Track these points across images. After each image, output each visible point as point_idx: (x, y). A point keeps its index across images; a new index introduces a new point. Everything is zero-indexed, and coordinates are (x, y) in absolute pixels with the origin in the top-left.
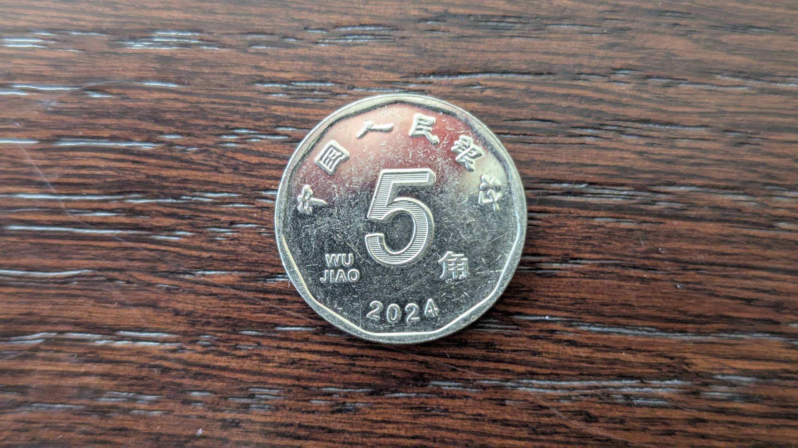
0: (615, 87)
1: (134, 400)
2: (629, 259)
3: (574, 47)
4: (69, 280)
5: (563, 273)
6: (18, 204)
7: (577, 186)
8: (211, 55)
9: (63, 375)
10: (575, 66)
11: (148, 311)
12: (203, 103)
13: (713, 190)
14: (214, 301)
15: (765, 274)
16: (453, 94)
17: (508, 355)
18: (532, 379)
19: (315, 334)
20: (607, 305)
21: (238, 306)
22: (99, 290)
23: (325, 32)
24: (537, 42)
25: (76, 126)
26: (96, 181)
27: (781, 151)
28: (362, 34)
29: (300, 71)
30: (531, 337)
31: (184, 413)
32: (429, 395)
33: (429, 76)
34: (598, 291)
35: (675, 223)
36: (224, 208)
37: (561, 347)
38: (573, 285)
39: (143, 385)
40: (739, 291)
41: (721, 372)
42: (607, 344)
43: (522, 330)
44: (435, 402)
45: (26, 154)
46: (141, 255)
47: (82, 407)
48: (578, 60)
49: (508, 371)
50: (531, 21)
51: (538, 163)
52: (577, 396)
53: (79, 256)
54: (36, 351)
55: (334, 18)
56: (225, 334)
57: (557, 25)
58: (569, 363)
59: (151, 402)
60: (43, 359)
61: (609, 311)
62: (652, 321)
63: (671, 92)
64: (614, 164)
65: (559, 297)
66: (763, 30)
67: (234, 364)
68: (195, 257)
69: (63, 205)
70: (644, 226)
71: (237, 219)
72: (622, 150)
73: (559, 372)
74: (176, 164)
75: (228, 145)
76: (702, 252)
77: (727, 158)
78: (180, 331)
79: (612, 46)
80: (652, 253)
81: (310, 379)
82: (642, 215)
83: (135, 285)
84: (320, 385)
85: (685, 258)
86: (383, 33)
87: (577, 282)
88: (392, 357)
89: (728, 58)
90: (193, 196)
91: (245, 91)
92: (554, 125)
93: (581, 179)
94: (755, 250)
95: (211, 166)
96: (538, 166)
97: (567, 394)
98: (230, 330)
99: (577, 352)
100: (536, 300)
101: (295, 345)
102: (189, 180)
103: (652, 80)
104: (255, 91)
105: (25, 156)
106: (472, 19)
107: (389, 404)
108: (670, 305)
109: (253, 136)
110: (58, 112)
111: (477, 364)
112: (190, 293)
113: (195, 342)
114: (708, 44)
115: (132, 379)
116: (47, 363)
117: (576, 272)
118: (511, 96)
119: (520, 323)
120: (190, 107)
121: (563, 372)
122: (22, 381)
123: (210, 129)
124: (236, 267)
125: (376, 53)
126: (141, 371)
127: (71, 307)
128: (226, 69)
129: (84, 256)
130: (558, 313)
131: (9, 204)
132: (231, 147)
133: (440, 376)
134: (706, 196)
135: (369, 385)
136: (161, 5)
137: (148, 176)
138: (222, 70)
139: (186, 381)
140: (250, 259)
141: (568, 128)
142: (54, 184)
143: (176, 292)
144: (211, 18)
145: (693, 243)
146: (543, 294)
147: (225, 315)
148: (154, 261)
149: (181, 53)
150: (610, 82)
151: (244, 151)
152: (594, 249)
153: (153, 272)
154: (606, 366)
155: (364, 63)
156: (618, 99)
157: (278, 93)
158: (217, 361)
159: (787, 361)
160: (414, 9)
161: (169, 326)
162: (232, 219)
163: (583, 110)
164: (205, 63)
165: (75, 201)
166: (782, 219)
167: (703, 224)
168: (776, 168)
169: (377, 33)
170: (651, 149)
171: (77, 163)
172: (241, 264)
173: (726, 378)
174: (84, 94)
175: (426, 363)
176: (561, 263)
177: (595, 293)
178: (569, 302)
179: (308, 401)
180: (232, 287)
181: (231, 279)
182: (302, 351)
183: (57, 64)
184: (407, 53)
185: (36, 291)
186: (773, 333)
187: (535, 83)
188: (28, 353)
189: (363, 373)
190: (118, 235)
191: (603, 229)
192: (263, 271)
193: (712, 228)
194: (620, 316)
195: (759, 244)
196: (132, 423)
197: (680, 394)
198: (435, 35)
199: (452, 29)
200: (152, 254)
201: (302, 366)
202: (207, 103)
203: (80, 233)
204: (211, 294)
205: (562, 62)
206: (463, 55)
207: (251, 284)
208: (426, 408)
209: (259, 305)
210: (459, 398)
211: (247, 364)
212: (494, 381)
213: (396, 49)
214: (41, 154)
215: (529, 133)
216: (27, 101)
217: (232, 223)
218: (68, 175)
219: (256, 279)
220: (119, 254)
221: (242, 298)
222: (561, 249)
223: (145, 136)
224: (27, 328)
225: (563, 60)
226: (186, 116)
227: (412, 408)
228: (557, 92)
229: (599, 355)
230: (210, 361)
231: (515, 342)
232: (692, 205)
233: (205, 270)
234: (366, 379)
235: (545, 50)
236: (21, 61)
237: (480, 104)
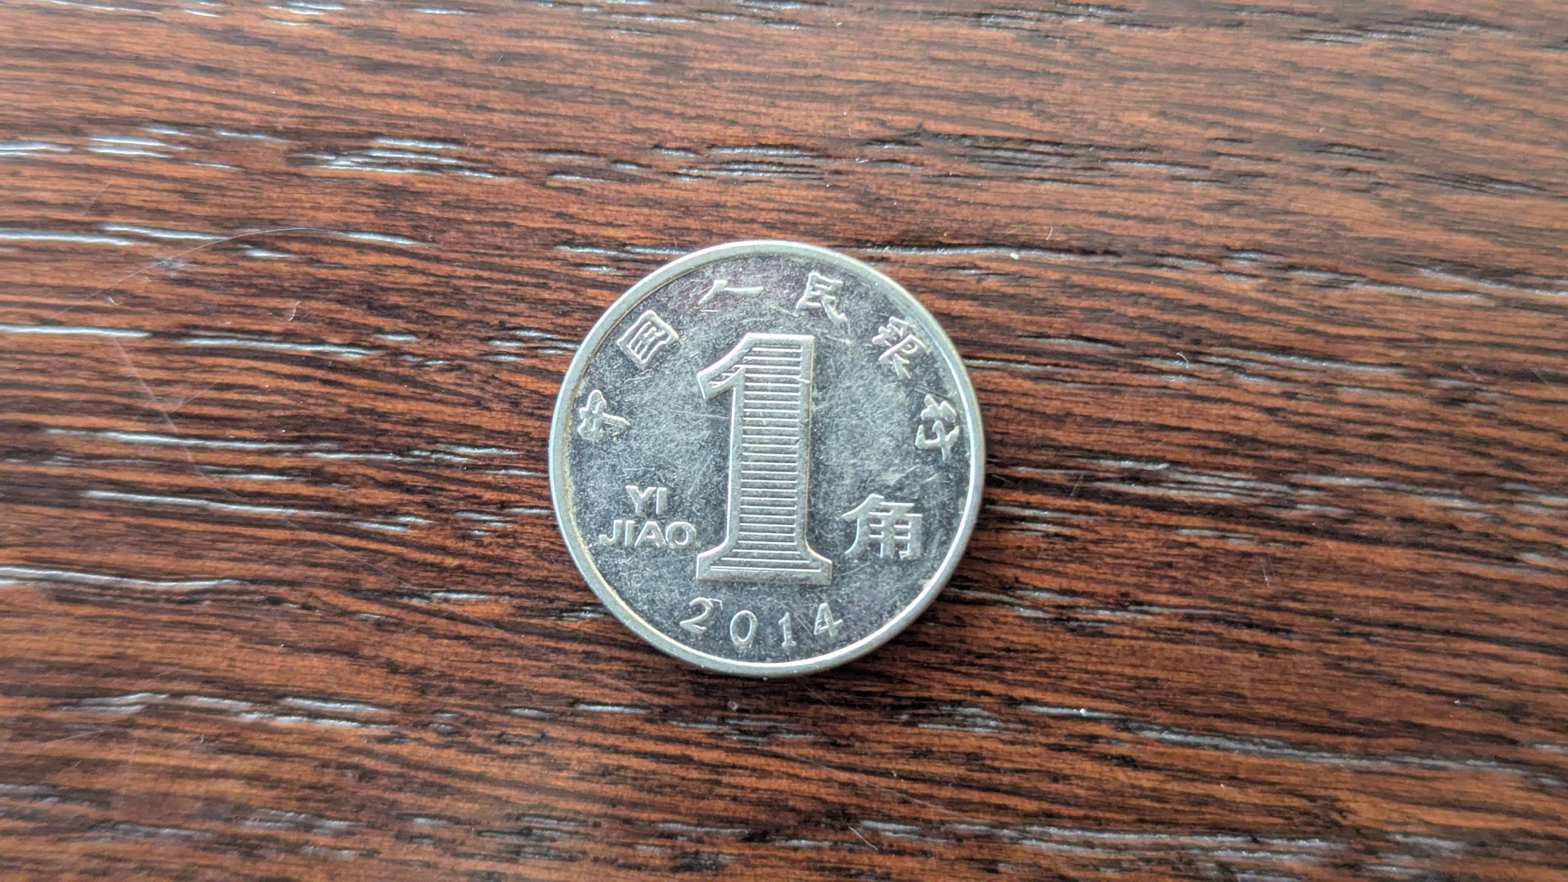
0: (1230, 283)
1: (308, 828)
2: (1240, 609)
3: (1155, 205)
4: (197, 597)
5: (1116, 630)
6: (107, 450)
7: (1150, 467)
8: (478, 188)
9: (178, 774)
10: (1156, 241)
11: (340, 663)
12: (460, 278)
13: (1404, 487)
14: (463, 650)
15: (1493, 648)
16: (927, 284)
17: (1006, 779)
18: (1050, 825)
19: (650, 721)
20: (1196, 694)
21: (507, 660)
22: (251, 619)
23: (692, 155)
24: (1087, 193)
25: (220, 310)
26: (254, 414)
27: (1536, 418)
28: (761, 162)
29: (645, 227)
30: (1051, 747)
31: (400, 856)
32: (856, 847)
33: (882, 246)
34: (1181, 666)
35: (1331, 544)
36: (488, 476)
37: (1106, 769)
38: (1133, 653)
39: (326, 801)
40: (1442, 679)
41: (1404, 828)
42: (1192, 767)
43: (1035, 732)
44: (866, 860)
45: (125, 355)
46: (331, 557)
47: (209, 835)
48: (1162, 231)
49: (1005, 808)
50: (1078, 152)
51: (1079, 419)
52: (1132, 862)
53: (216, 554)
54: (130, 727)
55: (710, 131)
56: (481, 713)
57: (1128, 160)
58: (1119, 799)
59: (338, 834)
60: (141, 741)
61: (1199, 703)
62: (1278, 727)
63: (1335, 297)
64: (1220, 428)
65: (1108, 673)
66: (1514, 188)
67: (494, 769)
68: (432, 565)
69: (189, 456)
70: (1273, 549)
71: (514, 497)
72: (1239, 403)
73: (1100, 814)
74: (404, 389)
75: (503, 358)
76: (1377, 602)
77: (1432, 427)
78: (398, 703)
79: (1226, 206)
80: (1283, 598)
81: (634, 805)
82: (1268, 526)
83: (318, 613)
84: (655, 816)
85: (1345, 611)
86: (799, 161)
87: (1142, 647)
88: (791, 771)
89: (1445, 237)
90: (433, 452)
91: (538, 259)
92: (1112, 349)
93: (1159, 454)
94: (1477, 603)
95: (469, 396)
96: (1080, 425)
97: (1112, 857)
98: (490, 705)
99: (1138, 779)
100: (1064, 678)
101: (611, 740)
102: (427, 421)
103: (1300, 273)
104: (556, 259)
105: (123, 359)
106: (968, 142)
107: (781, 859)
108: (1313, 699)
109: (549, 343)
110: (187, 282)
111: (947, 792)
112: (419, 632)
113: (425, 726)
114: (1410, 209)
115: (303, 787)
116: (149, 749)
117: (1141, 629)
118: (1033, 292)
119: (1030, 719)
120: (435, 284)
121: (1108, 815)
122: (100, 782)
123: (470, 326)
124: (507, 588)
125: (786, 199)
126: (323, 774)
127: (196, 648)
128: (504, 214)
129: (224, 554)
130: (1106, 705)
131: (88, 449)
132: (508, 363)
133: (879, 812)
134: (1390, 498)
135: (744, 822)
136: (388, 89)
137: (351, 410)
138: (498, 217)
139: (406, 799)
140: (536, 575)
141: (1138, 357)
142: (175, 416)
143: (393, 628)
144: (480, 118)
145: (1362, 584)
146: (1077, 666)
147: (482, 677)
148: (356, 572)
149: (421, 181)
150: (1219, 272)
151: (532, 371)
152: (1177, 587)
153: (353, 590)
154: (1187, 809)
155: (763, 216)
156: (1235, 305)
157: (600, 266)
158: (464, 763)
159: (1528, 814)
160: (860, 119)
161: (377, 693)
162: (505, 497)
163: (1166, 324)
164: (465, 204)
165: (212, 450)
166: (1532, 546)
167: (1382, 550)
168: (1525, 450)
169: (789, 161)
170: (1293, 403)
171: (219, 379)
172: (514, 582)
173: (1411, 840)
174: (237, 250)
175: (853, 786)
176: (1113, 610)
177: (1175, 670)
178: (1125, 684)
179: (630, 845)
180: (499, 625)
181: (498, 610)
182: (623, 752)
183: (191, 191)
184: (845, 202)
185: (133, 614)
186: (1503, 761)
187: (1079, 269)
188: (114, 730)
189: (735, 799)
190: (291, 519)
191: (1194, 550)
192: (559, 599)
193: (1398, 558)
194: (1219, 716)
195: (1487, 593)
196: (300, 869)
197: (1324, 865)
198: (896, 171)
199: (928, 160)
200: (352, 555)
201: (623, 780)
202: (468, 277)
203: (218, 510)
204: (458, 637)
205: (1133, 232)
206: (948, 210)
207: (533, 621)
208: (849, 869)
209: (547, 661)
210: (912, 854)
211: (521, 771)
212: (978, 824)
213: (822, 193)
214: (153, 359)
215: (1063, 363)
216: (130, 258)
217: (503, 505)
218: (201, 401)
219: (545, 613)
220: (291, 553)
221: (513, 646)
222: (1116, 583)
223: (349, 337)
224: (115, 683)
225: (1134, 229)
226: (427, 300)
227: (823, 869)
228: (1121, 287)
229: (1175, 786)
230: (452, 761)
231: (1021, 755)
232: (1365, 513)
233: (449, 591)
234: (741, 811)
235: (1100, 208)
236: (122, 181)
237: (975, 303)
